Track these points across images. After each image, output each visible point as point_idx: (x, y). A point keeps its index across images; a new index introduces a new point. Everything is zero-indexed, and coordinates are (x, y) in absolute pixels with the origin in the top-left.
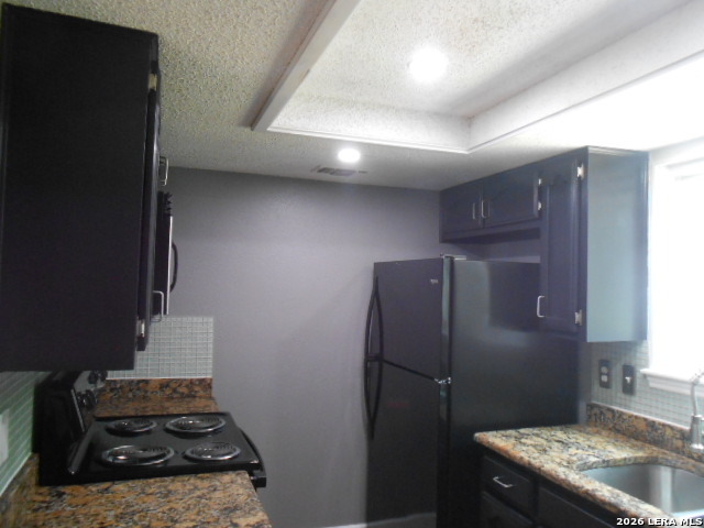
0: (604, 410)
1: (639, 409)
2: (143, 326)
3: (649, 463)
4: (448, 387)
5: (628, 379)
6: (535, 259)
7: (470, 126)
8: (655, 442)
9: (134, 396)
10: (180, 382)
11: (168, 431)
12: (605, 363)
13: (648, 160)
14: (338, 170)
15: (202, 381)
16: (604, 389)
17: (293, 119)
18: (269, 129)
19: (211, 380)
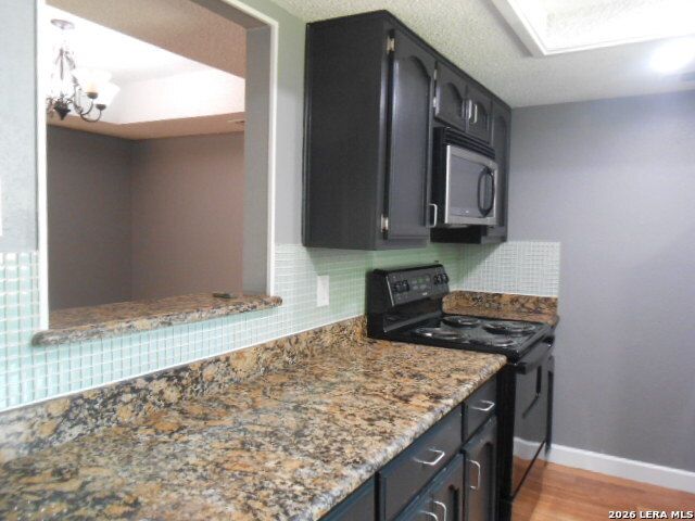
9: (490, 306)
18: (545, 53)
19: (556, 299)
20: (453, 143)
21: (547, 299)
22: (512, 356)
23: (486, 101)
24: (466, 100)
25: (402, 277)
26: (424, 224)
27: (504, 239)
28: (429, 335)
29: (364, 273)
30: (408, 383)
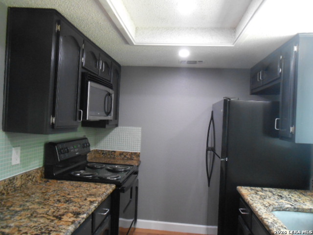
4: (226, 162)
9: (110, 157)
18: (135, 44)
19: (139, 153)
20: (91, 81)
21: (135, 153)
22: (118, 184)
23: (109, 61)
24: (99, 60)
25: (65, 145)
26: (76, 120)
27: (117, 125)
28: (79, 175)
29: (43, 144)
30: (63, 206)
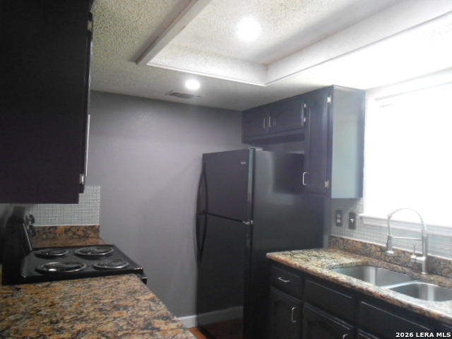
0: (338, 239)
1: (358, 237)
2: (83, 177)
3: (363, 265)
4: (251, 226)
5: (352, 220)
6: (302, 152)
7: (267, 69)
8: (366, 255)
9: (47, 237)
10: (78, 228)
11: (77, 255)
12: (339, 212)
13: (365, 95)
14: (184, 94)
15: (92, 227)
16: (338, 227)
17: (162, 59)
18: (148, 64)
19: (99, 226)
